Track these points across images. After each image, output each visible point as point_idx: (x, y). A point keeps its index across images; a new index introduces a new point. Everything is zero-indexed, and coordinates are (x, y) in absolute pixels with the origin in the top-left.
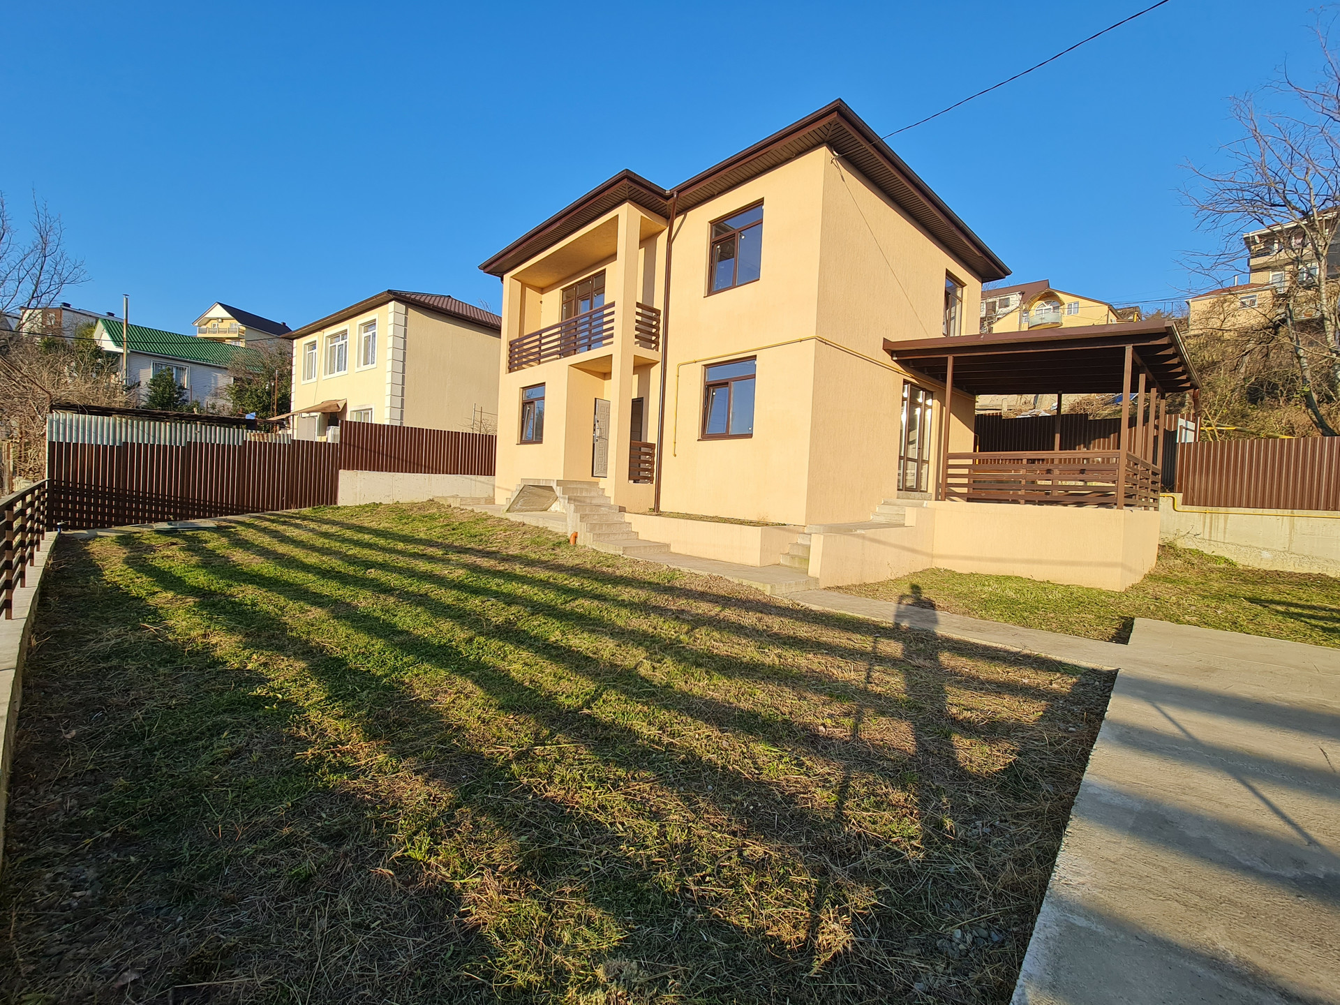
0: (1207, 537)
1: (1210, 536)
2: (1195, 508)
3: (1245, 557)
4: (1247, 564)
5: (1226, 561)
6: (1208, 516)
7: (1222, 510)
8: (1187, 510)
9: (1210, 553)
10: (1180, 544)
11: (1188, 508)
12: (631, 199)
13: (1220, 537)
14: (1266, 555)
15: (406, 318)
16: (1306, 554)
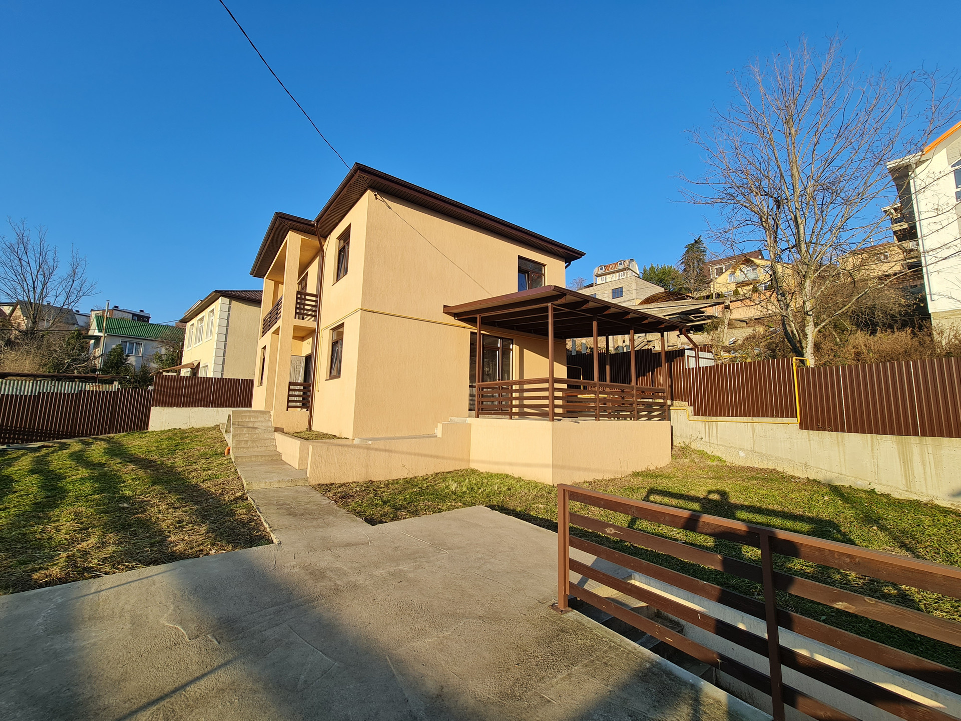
0: (708, 441)
1: (710, 440)
2: (700, 418)
3: (730, 456)
4: (731, 462)
5: (720, 459)
6: (707, 423)
7: (714, 418)
8: (695, 419)
9: (710, 453)
10: (693, 446)
11: (697, 418)
12: (292, 229)
13: (715, 442)
14: (742, 454)
15: (230, 307)
16: (764, 452)
